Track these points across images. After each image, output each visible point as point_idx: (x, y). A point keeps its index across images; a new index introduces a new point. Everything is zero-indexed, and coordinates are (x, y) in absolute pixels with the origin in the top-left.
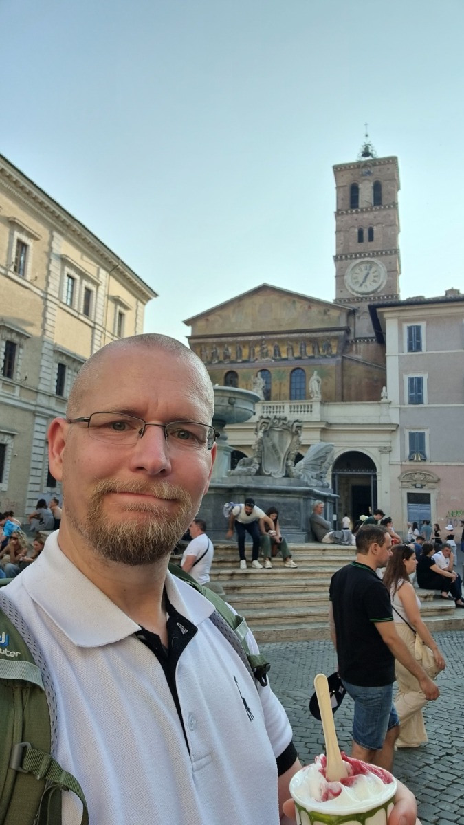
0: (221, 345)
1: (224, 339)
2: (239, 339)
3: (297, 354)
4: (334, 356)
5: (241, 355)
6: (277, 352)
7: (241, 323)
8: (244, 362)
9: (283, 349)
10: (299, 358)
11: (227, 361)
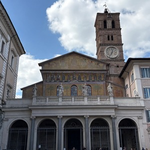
0: (56, 74)
1: (57, 72)
2: (64, 72)
3: (88, 79)
4: (102, 81)
5: (64, 79)
6: (80, 78)
7: (64, 66)
8: (65, 82)
9: (82, 77)
10: (89, 81)
11: (58, 81)
